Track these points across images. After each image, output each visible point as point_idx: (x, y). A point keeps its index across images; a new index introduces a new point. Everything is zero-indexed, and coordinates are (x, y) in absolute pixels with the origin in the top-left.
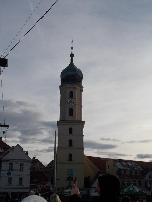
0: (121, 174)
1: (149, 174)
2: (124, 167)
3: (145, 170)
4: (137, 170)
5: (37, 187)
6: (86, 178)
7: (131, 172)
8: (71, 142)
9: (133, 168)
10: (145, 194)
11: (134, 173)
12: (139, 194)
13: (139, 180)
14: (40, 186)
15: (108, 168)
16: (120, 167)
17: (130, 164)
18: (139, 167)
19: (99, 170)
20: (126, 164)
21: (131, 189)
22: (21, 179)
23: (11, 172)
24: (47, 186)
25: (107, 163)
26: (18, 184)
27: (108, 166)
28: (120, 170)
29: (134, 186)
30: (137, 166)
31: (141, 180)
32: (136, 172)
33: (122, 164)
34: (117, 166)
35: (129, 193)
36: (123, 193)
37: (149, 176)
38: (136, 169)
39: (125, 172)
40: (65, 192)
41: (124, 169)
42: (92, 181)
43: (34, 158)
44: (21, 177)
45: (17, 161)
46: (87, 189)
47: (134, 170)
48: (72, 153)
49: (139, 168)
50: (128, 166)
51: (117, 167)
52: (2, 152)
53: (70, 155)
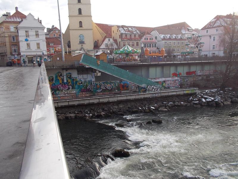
0: (123, 37)
1: (145, 37)
2: (125, 31)
3: (142, 34)
4: (136, 34)
5: (50, 50)
6: (96, 41)
7: (131, 36)
8: (80, 11)
9: (132, 32)
10: (136, 52)
11: (133, 37)
12: (132, 52)
13: (137, 41)
14: (53, 49)
15: (113, 33)
16: (123, 32)
17: (130, 29)
18: (138, 31)
19: (106, 35)
20: (127, 29)
21: (126, 48)
22: (38, 44)
23: (28, 39)
24: (59, 49)
25: (113, 29)
26: (36, 48)
27: (113, 31)
28: (122, 34)
29: (128, 46)
30: (136, 30)
31: (138, 41)
32: (135, 36)
33: (124, 29)
34: (120, 30)
35: (124, 52)
36: (120, 52)
37: (145, 38)
38: (134, 33)
39: (126, 35)
40: (75, 53)
41: (125, 33)
42: (101, 44)
43: (53, 26)
44: (38, 42)
45: (32, 28)
46: (96, 50)
47: (133, 33)
48: (81, 21)
49: (137, 33)
50: (129, 31)
51: (120, 32)
52: (20, 21)
53: (81, 22)
